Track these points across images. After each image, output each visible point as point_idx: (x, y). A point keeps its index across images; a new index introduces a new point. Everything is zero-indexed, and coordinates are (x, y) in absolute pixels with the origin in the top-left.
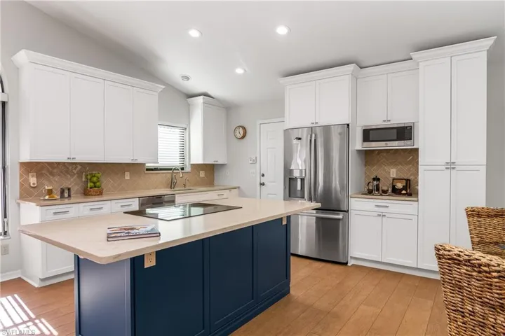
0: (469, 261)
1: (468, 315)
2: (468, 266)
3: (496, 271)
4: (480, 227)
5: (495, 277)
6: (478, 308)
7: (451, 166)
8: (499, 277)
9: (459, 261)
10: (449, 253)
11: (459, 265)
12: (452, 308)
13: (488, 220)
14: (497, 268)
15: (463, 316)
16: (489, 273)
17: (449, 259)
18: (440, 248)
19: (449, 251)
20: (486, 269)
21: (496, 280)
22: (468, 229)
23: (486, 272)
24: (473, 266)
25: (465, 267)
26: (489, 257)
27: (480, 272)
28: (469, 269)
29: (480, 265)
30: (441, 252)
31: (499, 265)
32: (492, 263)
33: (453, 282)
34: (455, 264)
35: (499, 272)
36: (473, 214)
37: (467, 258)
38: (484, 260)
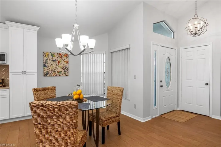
0: (42, 105)
1: (42, 124)
2: (42, 107)
3: (50, 106)
4: (37, 95)
5: (50, 108)
6: (45, 120)
7: (24, 73)
8: (51, 107)
9: (39, 106)
10: (35, 104)
11: (39, 107)
12: (36, 124)
13: (40, 92)
14: (51, 105)
15: (40, 125)
16: (48, 107)
17: (35, 106)
18: (32, 103)
19: (35, 103)
20: (48, 106)
21: (50, 109)
22: (33, 96)
23: (47, 107)
24: (44, 106)
25: (41, 108)
26: (48, 102)
27: (46, 108)
28: (42, 108)
29: (46, 105)
30: (32, 105)
31: (51, 104)
32: (49, 104)
33: (37, 114)
34: (37, 107)
35: (51, 106)
36: (35, 90)
37: (41, 104)
38: (47, 103)
